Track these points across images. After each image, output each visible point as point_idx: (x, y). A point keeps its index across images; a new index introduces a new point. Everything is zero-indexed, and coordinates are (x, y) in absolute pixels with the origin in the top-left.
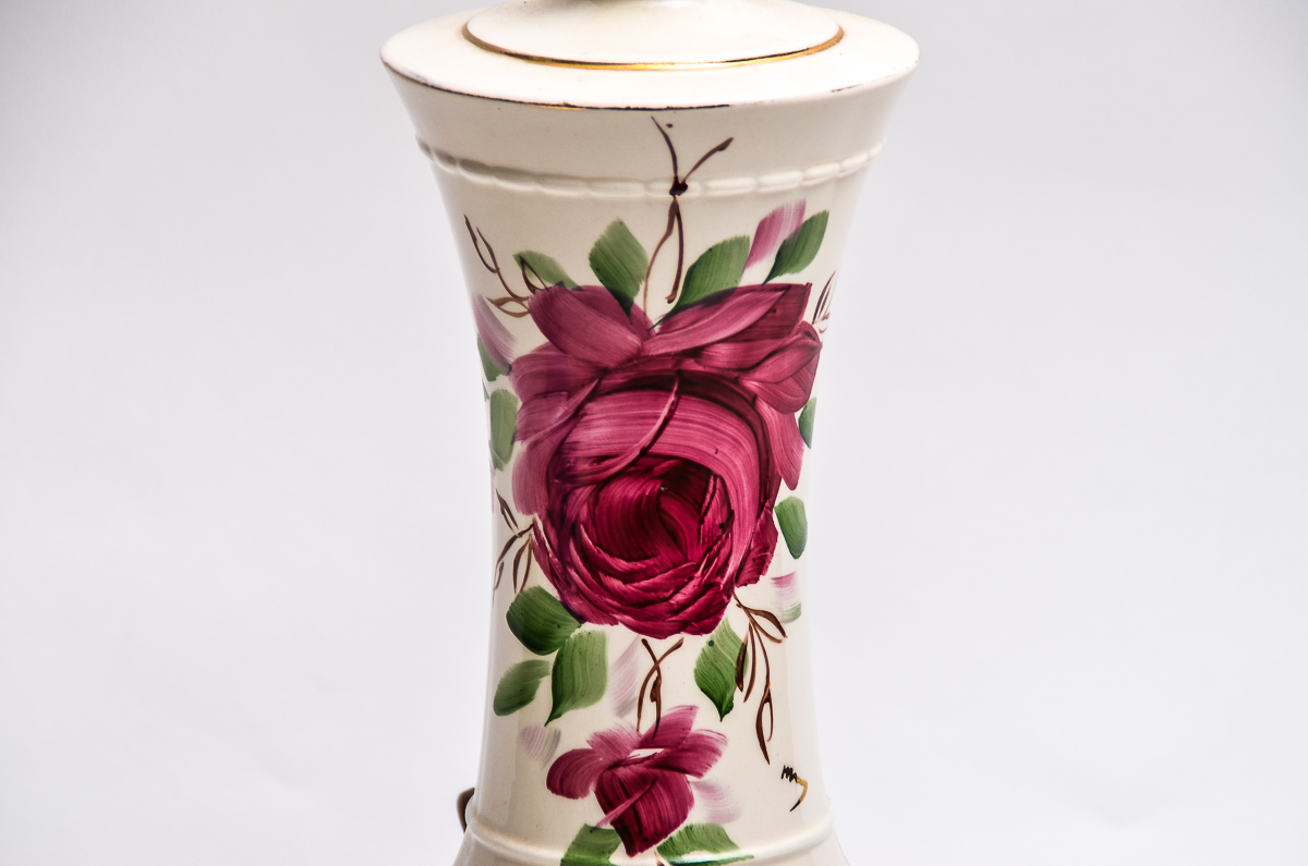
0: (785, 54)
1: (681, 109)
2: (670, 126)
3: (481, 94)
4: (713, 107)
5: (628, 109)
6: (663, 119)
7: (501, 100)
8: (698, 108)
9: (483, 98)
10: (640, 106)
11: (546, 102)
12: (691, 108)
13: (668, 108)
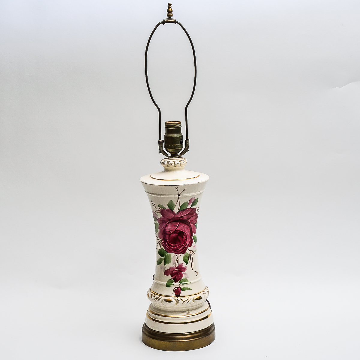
1: (179, 185)
4: (183, 185)
5: (172, 185)
6: (176, 187)
8: (181, 185)
13: (177, 185)
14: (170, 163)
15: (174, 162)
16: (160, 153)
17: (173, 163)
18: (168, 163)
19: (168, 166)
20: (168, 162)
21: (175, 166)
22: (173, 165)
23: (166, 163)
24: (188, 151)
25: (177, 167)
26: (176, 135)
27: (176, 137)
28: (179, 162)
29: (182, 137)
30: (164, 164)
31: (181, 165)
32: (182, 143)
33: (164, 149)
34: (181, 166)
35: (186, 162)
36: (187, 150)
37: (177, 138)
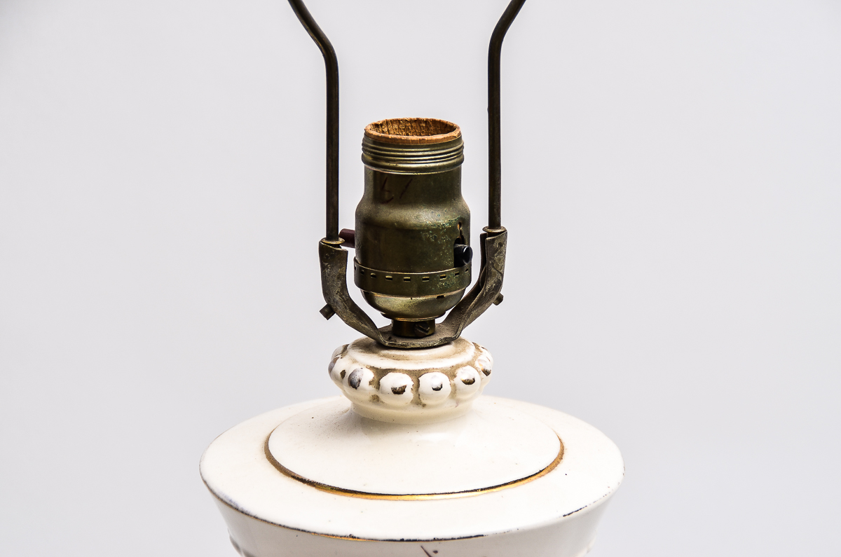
0: (523, 479)
1: (445, 540)
2: (436, 552)
3: (283, 524)
4: (471, 537)
5: (402, 540)
6: (430, 547)
7: (299, 530)
8: (458, 539)
9: (284, 526)
10: (412, 538)
11: (335, 533)
12: (453, 539)
13: (435, 540)
14: (389, 382)
15: (416, 375)
16: (328, 312)
17: (408, 381)
18: (376, 384)
19: (376, 399)
20: (381, 373)
21: (418, 402)
22: (409, 394)
23: (365, 384)
24: (500, 300)
25: (431, 407)
26: (427, 217)
27: (426, 229)
28: (441, 379)
29: (464, 221)
30: (354, 384)
31: (459, 396)
32: (462, 258)
33: (356, 294)
34: (458, 402)
35: (487, 373)
36: (492, 295)
37: (436, 230)
